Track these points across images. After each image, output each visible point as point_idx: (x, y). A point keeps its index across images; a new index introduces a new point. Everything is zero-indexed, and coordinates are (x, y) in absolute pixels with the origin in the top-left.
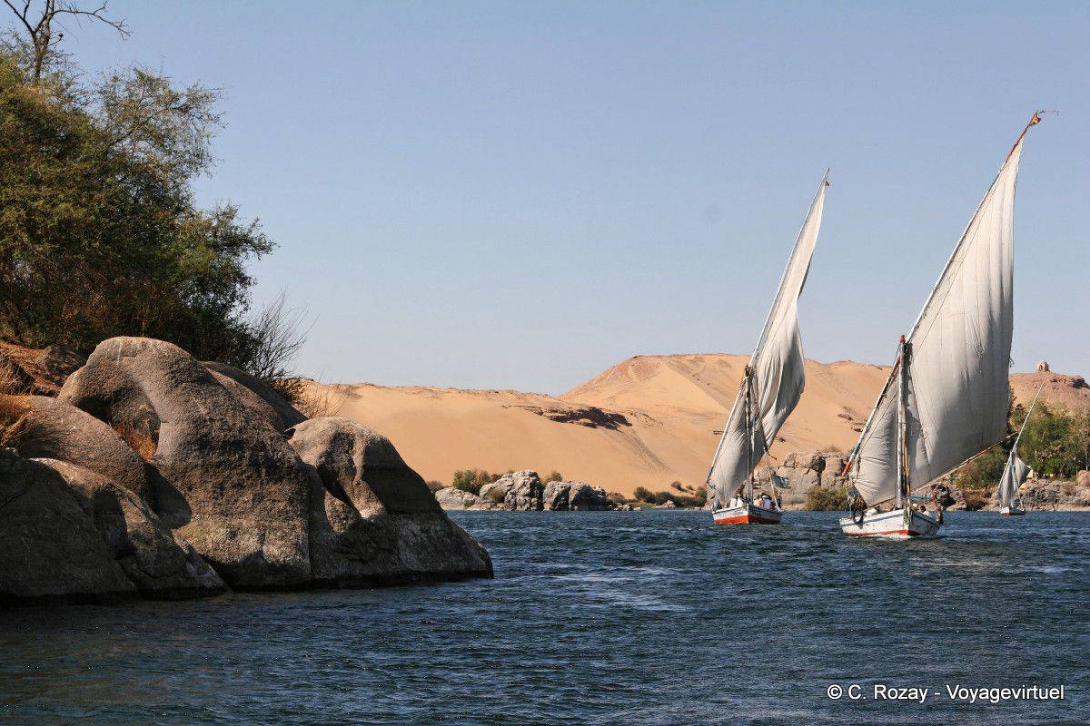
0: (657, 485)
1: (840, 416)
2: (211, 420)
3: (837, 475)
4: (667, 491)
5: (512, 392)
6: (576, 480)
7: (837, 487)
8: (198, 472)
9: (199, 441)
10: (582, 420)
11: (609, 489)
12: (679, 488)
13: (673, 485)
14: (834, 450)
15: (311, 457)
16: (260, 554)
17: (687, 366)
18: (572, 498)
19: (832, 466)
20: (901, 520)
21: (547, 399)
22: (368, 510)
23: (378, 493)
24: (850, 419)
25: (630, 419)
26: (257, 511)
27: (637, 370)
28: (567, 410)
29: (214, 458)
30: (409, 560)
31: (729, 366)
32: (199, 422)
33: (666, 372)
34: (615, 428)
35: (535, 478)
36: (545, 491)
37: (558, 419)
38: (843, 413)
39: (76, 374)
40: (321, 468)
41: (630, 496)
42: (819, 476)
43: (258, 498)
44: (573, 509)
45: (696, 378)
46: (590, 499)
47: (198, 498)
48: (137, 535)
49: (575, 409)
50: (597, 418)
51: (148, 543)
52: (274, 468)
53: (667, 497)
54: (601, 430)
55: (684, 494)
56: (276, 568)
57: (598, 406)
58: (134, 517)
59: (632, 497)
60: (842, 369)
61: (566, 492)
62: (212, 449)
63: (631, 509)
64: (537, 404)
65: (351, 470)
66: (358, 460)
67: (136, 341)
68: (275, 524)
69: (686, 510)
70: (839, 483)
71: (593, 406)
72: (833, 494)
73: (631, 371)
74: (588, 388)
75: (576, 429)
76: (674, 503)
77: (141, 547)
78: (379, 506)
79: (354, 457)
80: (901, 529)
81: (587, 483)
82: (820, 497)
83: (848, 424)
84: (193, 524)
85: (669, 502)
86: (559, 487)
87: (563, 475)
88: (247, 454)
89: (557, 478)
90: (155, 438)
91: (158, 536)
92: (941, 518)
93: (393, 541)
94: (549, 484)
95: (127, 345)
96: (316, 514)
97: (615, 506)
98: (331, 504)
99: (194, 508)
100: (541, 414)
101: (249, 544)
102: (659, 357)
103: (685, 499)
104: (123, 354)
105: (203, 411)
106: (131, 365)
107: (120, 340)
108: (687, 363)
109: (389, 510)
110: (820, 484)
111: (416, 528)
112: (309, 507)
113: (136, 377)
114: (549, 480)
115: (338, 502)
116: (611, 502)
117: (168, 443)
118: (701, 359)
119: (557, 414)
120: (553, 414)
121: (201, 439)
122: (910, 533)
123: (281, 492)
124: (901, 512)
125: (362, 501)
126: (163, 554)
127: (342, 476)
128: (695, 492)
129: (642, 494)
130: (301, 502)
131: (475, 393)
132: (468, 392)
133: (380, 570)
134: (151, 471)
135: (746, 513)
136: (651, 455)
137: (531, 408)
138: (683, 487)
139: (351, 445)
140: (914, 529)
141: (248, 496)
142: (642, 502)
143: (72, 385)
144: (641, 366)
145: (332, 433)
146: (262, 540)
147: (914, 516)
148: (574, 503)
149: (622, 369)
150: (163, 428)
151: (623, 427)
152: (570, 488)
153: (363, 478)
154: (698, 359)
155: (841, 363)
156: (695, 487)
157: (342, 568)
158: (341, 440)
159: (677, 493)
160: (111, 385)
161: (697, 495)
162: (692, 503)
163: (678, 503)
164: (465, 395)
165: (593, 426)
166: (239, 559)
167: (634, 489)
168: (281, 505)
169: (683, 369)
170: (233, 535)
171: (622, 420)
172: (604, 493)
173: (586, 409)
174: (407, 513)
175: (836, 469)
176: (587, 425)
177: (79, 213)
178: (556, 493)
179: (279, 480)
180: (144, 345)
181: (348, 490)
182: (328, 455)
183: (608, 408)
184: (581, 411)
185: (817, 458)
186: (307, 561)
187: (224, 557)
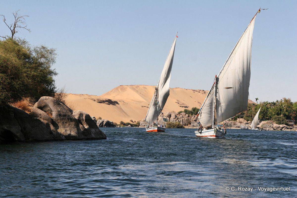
0: (126, 121)
1: (176, 102)
2: (61, 111)
3: (174, 119)
4: (129, 122)
5: (87, 95)
6: (105, 119)
7: (174, 122)
8: (59, 120)
9: (59, 115)
10: (106, 103)
11: (114, 122)
12: (132, 121)
13: (130, 121)
14: (174, 112)
15: (77, 117)
16: (70, 134)
17: (135, 88)
18: (104, 124)
19: (173, 116)
20: (213, 132)
21: (96, 97)
22: (86, 127)
23: (88, 124)
24: (179, 103)
25: (119, 102)
26: (69, 127)
27: (121, 89)
28: (102, 100)
29: (62, 118)
30: (93, 136)
31: (146, 88)
32: (59, 112)
33: (129, 90)
34: (115, 105)
35: (94, 118)
36: (97, 122)
37: (99, 102)
38: (177, 102)
39: (37, 103)
40: (78, 119)
41: (119, 123)
42: (170, 119)
43: (69, 125)
44: (104, 127)
45: (137, 91)
46: (109, 124)
47: (60, 124)
48: (53, 130)
49: (104, 99)
50: (110, 102)
51: (55, 132)
52: (72, 119)
53: (129, 124)
54: (111, 105)
55: (133, 123)
56: (73, 137)
57: (110, 99)
58: (52, 128)
59: (119, 124)
60: (177, 90)
61: (103, 122)
62: (61, 116)
63: (120, 127)
64: (94, 98)
65: (83, 120)
66: (84, 118)
67: (47, 97)
68: (72, 129)
69: (134, 127)
70: (174, 121)
71: (109, 99)
72: (173, 124)
73: (119, 89)
74: (108, 94)
75: (104, 105)
76: (131, 126)
77: (54, 133)
78: (88, 126)
79: (83, 118)
80: (213, 135)
81: (108, 120)
82: (170, 124)
83: (178, 105)
84: (59, 129)
85: (130, 125)
86: (101, 121)
87: (102, 118)
88: (67, 117)
89: (100, 118)
90: (52, 114)
91: (56, 131)
92: (226, 132)
93: (90, 132)
94: (98, 120)
95: (46, 98)
96: (78, 127)
97: (116, 126)
98: (81, 126)
99: (59, 126)
100: (95, 101)
101: (68, 132)
102: (127, 86)
103: (134, 125)
104: (45, 99)
105: (59, 110)
106: (47, 101)
107: (44, 97)
108: (135, 87)
109: (89, 127)
110: (170, 121)
111: (94, 130)
112: (77, 126)
113: (48, 103)
114: (98, 119)
115: (82, 125)
116: (114, 125)
117: (54, 115)
118: (139, 87)
119: (99, 101)
120: (98, 101)
121: (59, 114)
122: (216, 136)
123: (73, 123)
124: (213, 130)
125: (85, 125)
126: (57, 134)
127: (82, 121)
128: (136, 123)
129: (122, 123)
130: (76, 125)
131: (77, 95)
132: (75, 94)
133: (89, 137)
134: (52, 120)
135: (156, 129)
136: (125, 112)
137: (92, 99)
138: (133, 121)
139: (83, 115)
140: (217, 135)
141: (67, 124)
142: (122, 125)
143: (36, 104)
144: (122, 88)
145: (79, 113)
146: (70, 132)
147: (217, 131)
148: (105, 125)
149: (117, 89)
150: (53, 113)
151: (117, 105)
152: (104, 121)
153: (85, 121)
154: (138, 87)
155: (176, 88)
156: (136, 121)
157: (83, 137)
158: (81, 115)
159: (132, 123)
160: (43, 105)
161: (137, 124)
162: (136, 126)
163: (132, 125)
164: (74, 95)
165: (109, 104)
166: (67, 135)
167: (120, 122)
168: (73, 126)
169: (134, 89)
170: (66, 131)
171: (117, 103)
172: (113, 123)
173: (107, 100)
174: (93, 128)
175: (174, 117)
176: (107, 104)
177: (35, 74)
178: (100, 122)
179: (72, 122)
180: (49, 98)
181: (83, 123)
182: (79, 117)
183: (113, 99)
184: (106, 100)
185: (169, 114)
186: (78, 135)
187: (65, 134)
